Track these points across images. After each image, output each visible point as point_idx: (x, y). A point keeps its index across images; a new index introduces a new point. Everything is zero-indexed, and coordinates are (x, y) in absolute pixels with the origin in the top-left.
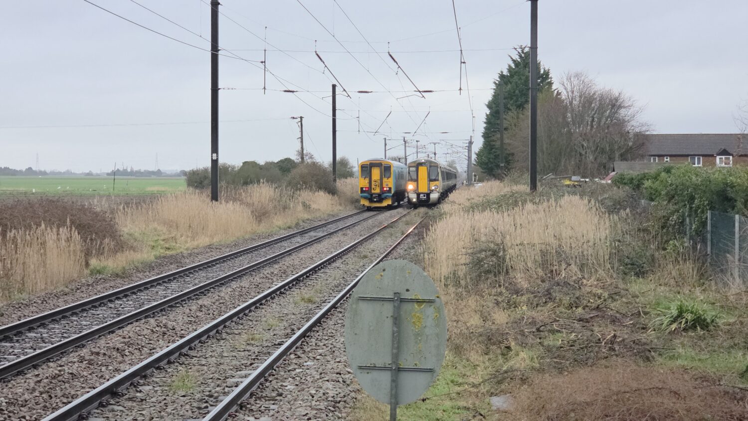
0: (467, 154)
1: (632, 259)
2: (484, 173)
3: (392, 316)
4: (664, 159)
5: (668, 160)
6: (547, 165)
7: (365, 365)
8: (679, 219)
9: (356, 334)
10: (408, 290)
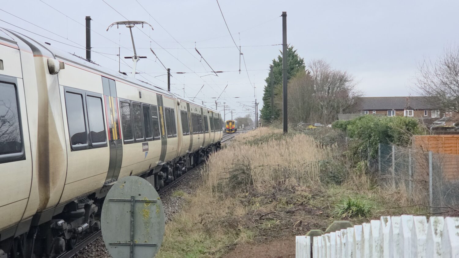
0: (254, 110)
1: (334, 173)
2: (266, 122)
3: (130, 211)
4: (372, 113)
5: (375, 113)
6: (301, 117)
7: (113, 243)
8: (364, 149)
9: (108, 223)
10: (140, 195)
